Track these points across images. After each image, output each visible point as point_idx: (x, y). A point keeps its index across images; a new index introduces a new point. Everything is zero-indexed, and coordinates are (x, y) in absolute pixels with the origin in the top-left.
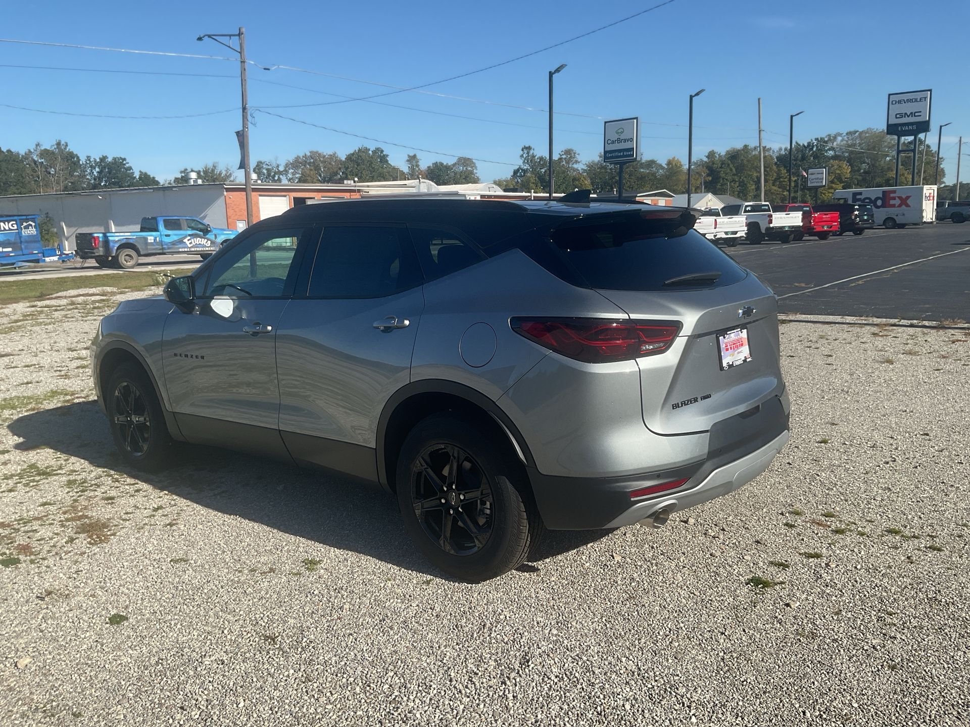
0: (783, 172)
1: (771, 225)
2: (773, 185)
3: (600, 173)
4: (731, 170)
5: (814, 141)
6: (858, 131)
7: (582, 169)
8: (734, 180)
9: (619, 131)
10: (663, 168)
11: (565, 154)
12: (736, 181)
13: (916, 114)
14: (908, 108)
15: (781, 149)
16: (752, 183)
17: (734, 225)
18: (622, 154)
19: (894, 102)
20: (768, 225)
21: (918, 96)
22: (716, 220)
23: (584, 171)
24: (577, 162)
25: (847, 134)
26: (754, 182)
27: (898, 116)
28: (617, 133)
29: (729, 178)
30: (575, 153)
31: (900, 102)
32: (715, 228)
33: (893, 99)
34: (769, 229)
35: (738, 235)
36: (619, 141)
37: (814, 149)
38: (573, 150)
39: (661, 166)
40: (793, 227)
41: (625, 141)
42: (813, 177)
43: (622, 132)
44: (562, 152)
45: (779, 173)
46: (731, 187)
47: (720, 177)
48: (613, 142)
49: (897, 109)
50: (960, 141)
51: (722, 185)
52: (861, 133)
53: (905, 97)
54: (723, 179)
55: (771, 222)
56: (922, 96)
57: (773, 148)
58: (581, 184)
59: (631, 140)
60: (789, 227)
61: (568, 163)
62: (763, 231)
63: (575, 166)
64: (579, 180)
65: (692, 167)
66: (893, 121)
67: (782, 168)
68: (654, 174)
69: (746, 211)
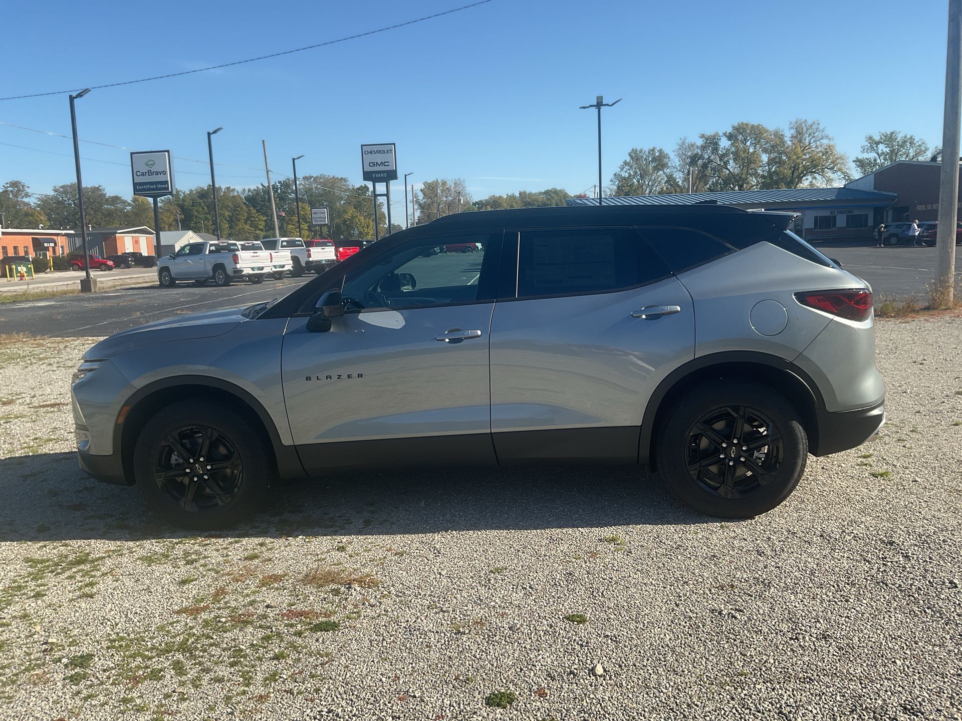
0: (253, 212)
1: (311, 259)
2: (246, 224)
3: (57, 208)
4: (203, 208)
5: (278, 184)
6: (312, 177)
7: (35, 203)
8: (207, 219)
9: (150, 163)
10: (129, 205)
11: (11, 186)
12: (209, 219)
13: (386, 164)
14: (379, 158)
15: (244, 190)
16: (225, 221)
17: (280, 259)
18: (155, 186)
19: (366, 153)
20: (307, 259)
21: (385, 148)
22: (271, 254)
23: (39, 206)
24: (27, 195)
25: (303, 178)
26: (227, 220)
27: (371, 164)
28: (148, 165)
29: (202, 216)
30: (23, 186)
31: (371, 152)
32: (271, 262)
33: (366, 150)
34: (308, 263)
35: (286, 269)
36: (150, 173)
37: (279, 191)
38: (20, 183)
39: (124, 202)
40: (329, 260)
41: (157, 173)
42: (316, 216)
43: (153, 165)
44: (7, 184)
45: (249, 213)
46: (205, 225)
47: (193, 215)
48: (143, 174)
49: (369, 158)
50: (412, 188)
51: (195, 223)
52: (315, 179)
53: (375, 148)
54: (196, 217)
55: (309, 256)
56: (388, 148)
57: (237, 188)
58: (36, 220)
59: (164, 173)
60: (326, 260)
61: (16, 196)
62: (304, 265)
63: (26, 200)
64: (32, 215)
65: (159, 205)
66: (368, 169)
67: (252, 208)
68: (121, 211)
69: (282, 246)
